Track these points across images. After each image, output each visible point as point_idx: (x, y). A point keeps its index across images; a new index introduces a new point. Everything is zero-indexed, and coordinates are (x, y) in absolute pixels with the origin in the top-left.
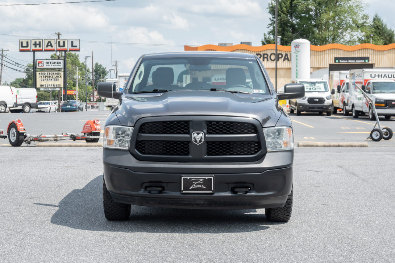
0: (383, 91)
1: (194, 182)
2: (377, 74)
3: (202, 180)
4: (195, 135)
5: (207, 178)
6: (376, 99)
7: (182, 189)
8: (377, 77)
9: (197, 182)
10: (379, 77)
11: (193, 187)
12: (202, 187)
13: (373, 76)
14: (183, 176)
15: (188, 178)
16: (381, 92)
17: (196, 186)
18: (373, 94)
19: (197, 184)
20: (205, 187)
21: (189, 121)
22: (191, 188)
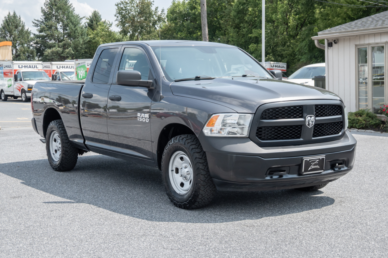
0: (31, 79)
1: (312, 163)
2: (24, 66)
3: (318, 160)
4: (308, 118)
5: (321, 158)
6: (29, 85)
7: (303, 171)
8: (23, 68)
9: (314, 163)
10: (25, 68)
11: (311, 168)
12: (317, 167)
13: (21, 66)
14: (304, 158)
15: (308, 159)
16: (30, 80)
17: (313, 167)
18: (25, 81)
19: (315, 165)
20: (319, 167)
21: (302, 106)
22: (310, 169)
